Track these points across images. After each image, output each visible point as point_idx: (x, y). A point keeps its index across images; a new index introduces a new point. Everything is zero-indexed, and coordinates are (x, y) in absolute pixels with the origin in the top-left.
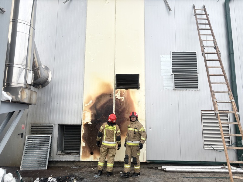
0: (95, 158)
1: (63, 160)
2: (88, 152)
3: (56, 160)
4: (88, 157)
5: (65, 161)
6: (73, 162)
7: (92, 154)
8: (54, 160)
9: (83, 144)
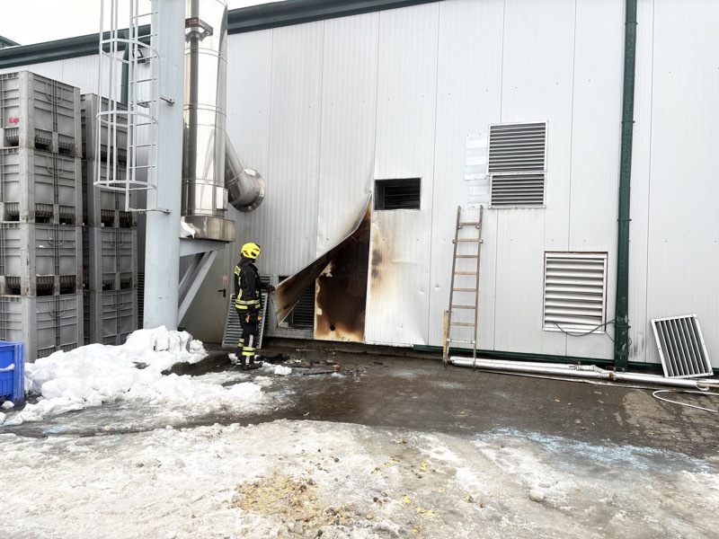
0: (338, 335)
1: (288, 336)
2: (326, 325)
3: (277, 335)
4: (327, 333)
5: (290, 339)
6: (303, 341)
7: (333, 328)
8: (274, 335)
9: (318, 311)
